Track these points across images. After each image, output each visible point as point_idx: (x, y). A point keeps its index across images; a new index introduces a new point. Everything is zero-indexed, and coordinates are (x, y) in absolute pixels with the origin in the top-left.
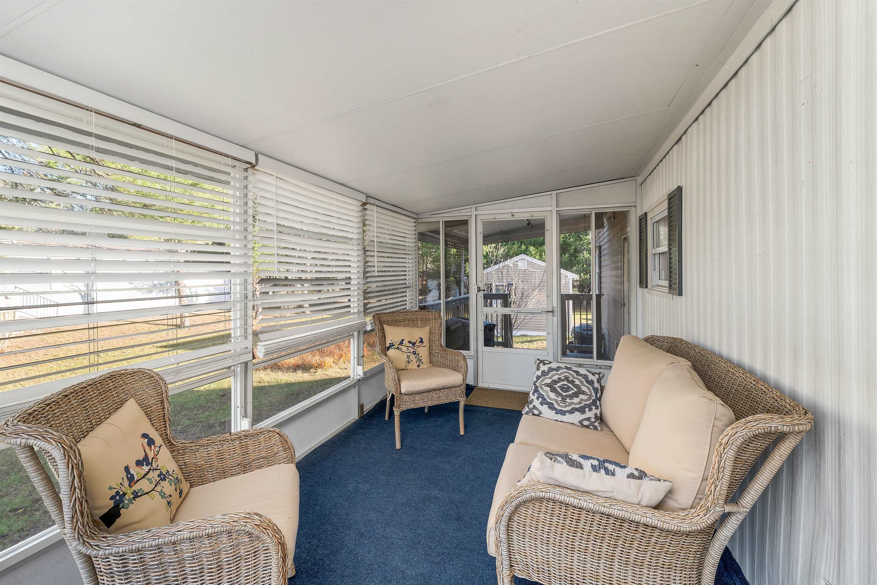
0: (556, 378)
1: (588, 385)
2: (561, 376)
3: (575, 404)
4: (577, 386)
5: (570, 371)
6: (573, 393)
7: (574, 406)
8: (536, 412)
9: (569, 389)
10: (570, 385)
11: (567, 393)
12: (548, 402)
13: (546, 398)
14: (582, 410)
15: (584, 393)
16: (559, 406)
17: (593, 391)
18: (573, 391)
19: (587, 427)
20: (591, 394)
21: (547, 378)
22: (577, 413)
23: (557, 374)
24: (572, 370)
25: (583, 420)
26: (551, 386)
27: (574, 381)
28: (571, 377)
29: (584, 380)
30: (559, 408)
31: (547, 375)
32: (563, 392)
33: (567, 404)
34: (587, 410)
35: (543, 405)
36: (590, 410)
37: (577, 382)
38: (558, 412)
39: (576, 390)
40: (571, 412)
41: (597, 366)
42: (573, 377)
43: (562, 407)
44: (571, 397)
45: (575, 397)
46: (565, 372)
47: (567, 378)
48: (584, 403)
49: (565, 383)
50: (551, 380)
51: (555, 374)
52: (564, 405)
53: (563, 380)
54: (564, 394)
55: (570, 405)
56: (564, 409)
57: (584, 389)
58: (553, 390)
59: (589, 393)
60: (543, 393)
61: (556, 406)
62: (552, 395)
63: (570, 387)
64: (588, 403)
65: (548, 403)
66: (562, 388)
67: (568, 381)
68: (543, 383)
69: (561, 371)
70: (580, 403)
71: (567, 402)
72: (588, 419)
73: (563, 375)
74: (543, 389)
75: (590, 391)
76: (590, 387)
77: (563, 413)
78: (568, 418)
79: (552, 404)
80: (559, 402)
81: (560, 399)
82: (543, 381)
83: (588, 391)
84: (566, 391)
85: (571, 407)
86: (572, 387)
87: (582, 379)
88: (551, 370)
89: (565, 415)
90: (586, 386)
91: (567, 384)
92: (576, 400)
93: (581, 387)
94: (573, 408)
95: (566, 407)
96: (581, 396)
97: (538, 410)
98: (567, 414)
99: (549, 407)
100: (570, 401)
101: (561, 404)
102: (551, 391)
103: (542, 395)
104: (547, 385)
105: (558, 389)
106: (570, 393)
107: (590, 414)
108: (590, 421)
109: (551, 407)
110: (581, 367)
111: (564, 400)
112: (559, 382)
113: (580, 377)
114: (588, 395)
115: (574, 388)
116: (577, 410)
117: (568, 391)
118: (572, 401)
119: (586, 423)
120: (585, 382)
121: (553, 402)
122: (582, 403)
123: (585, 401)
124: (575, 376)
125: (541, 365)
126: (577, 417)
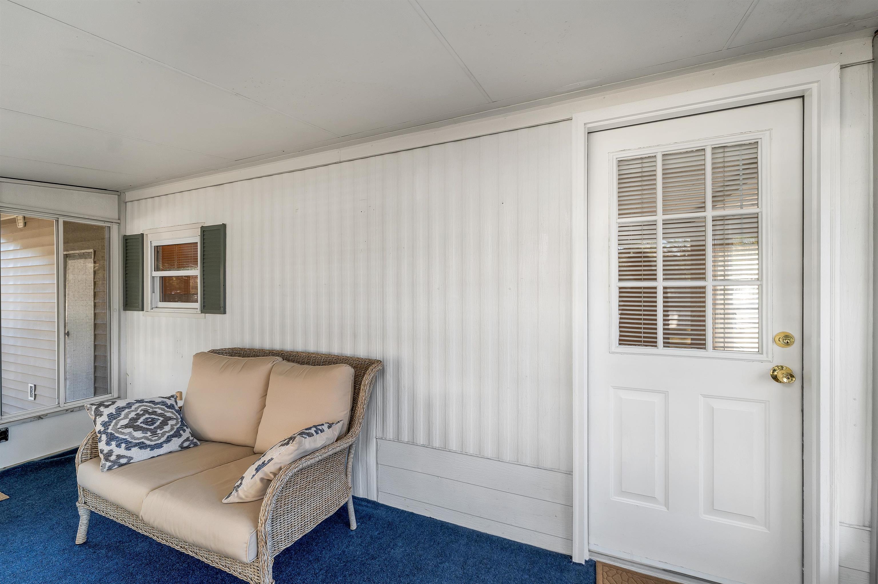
0: (132, 415)
1: (170, 410)
2: (138, 412)
3: (168, 432)
4: (161, 415)
5: (145, 404)
6: (160, 423)
7: (168, 434)
8: (123, 461)
9: (154, 421)
10: (153, 416)
11: (155, 425)
12: (137, 443)
13: (131, 440)
14: (177, 435)
15: (170, 419)
16: (152, 441)
17: (177, 414)
18: (160, 421)
19: (188, 447)
20: (177, 417)
21: (122, 419)
22: (174, 439)
23: (132, 411)
24: (145, 402)
25: (183, 443)
26: (132, 424)
27: (155, 412)
28: (149, 408)
29: (164, 407)
30: (153, 443)
31: (119, 416)
32: (150, 426)
33: (160, 435)
34: (181, 432)
35: (130, 450)
36: (184, 431)
37: (159, 411)
38: (152, 448)
39: (162, 419)
40: (168, 440)
41: (67, 410)
42: (152, 408)
43: (155, 440)
44: (161, 427)
45: (164, 425)
46: (140, 406)
47: (146, 412)
48: (176, 427)
49: (147, 416)
50: (128, 420)
51: (129, 413)
52: (157, 438)
53: (143, 415)
54: (152, 427)
55: (163, 434)
56: (159, 442)
57: (169, 415)
58: (137, 428)
59: (175, 417)
60: (125, 437)
61: (148, 443)
62: (138, 434)
63: (155, 418)
64: (178, 426)
65: (136, 445)
66: (145, 422)
67: (149, 413)
68: (118, 427)
69: (133, 408)
70: (172, 429)
71: (158, 434)
72: (187, 439)
73: (140, 409)
74: (123, 433)
75: (175, 415)
76: (173, 411)
77: (160, 446)
78: (166, 448)
79: (143, 443)
80: (150, 437)
81: (149, 434)
82: (116, 424)
83: (173, 416)
84: (153, 424)
85: (165, 437)
86: (157, 417)
87: (162, 407)
88: (120, 410)
89: (162, 447)
90: (169, 412)
91: (150, 416)
92: (167, 428)
93: (165, 414)
94: (168, 436)
95: (160, 438)
96: (171, 422)
97: (127, 457)
98: (165, 445)
99: (141, 448)
100: (161, 432)
101: (153, 439)
102: (134, 431)
103: (124, 439)
104: (126, 426)
105: (141, 425)
106: (158, 423)
107: (186, 434)
108: (189, 441)
109: (142, 446)
110: (42, 419)
111: (154, 433)
112: (139, 419)
113: (158, 406)
114: (175, 419)
115: (160, 418)
116: (173, 436)
117: (155, 423)
118: (163, 430)
119: (186, 444)
120: (166, 409)
121: (143, 440)
122: (174, 428)
123: (176, 425)
124: (153, 406)
125: (102, 409)
126: (175, 444)
